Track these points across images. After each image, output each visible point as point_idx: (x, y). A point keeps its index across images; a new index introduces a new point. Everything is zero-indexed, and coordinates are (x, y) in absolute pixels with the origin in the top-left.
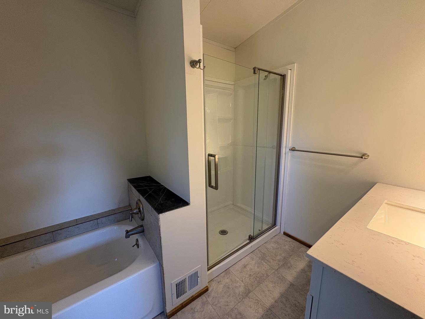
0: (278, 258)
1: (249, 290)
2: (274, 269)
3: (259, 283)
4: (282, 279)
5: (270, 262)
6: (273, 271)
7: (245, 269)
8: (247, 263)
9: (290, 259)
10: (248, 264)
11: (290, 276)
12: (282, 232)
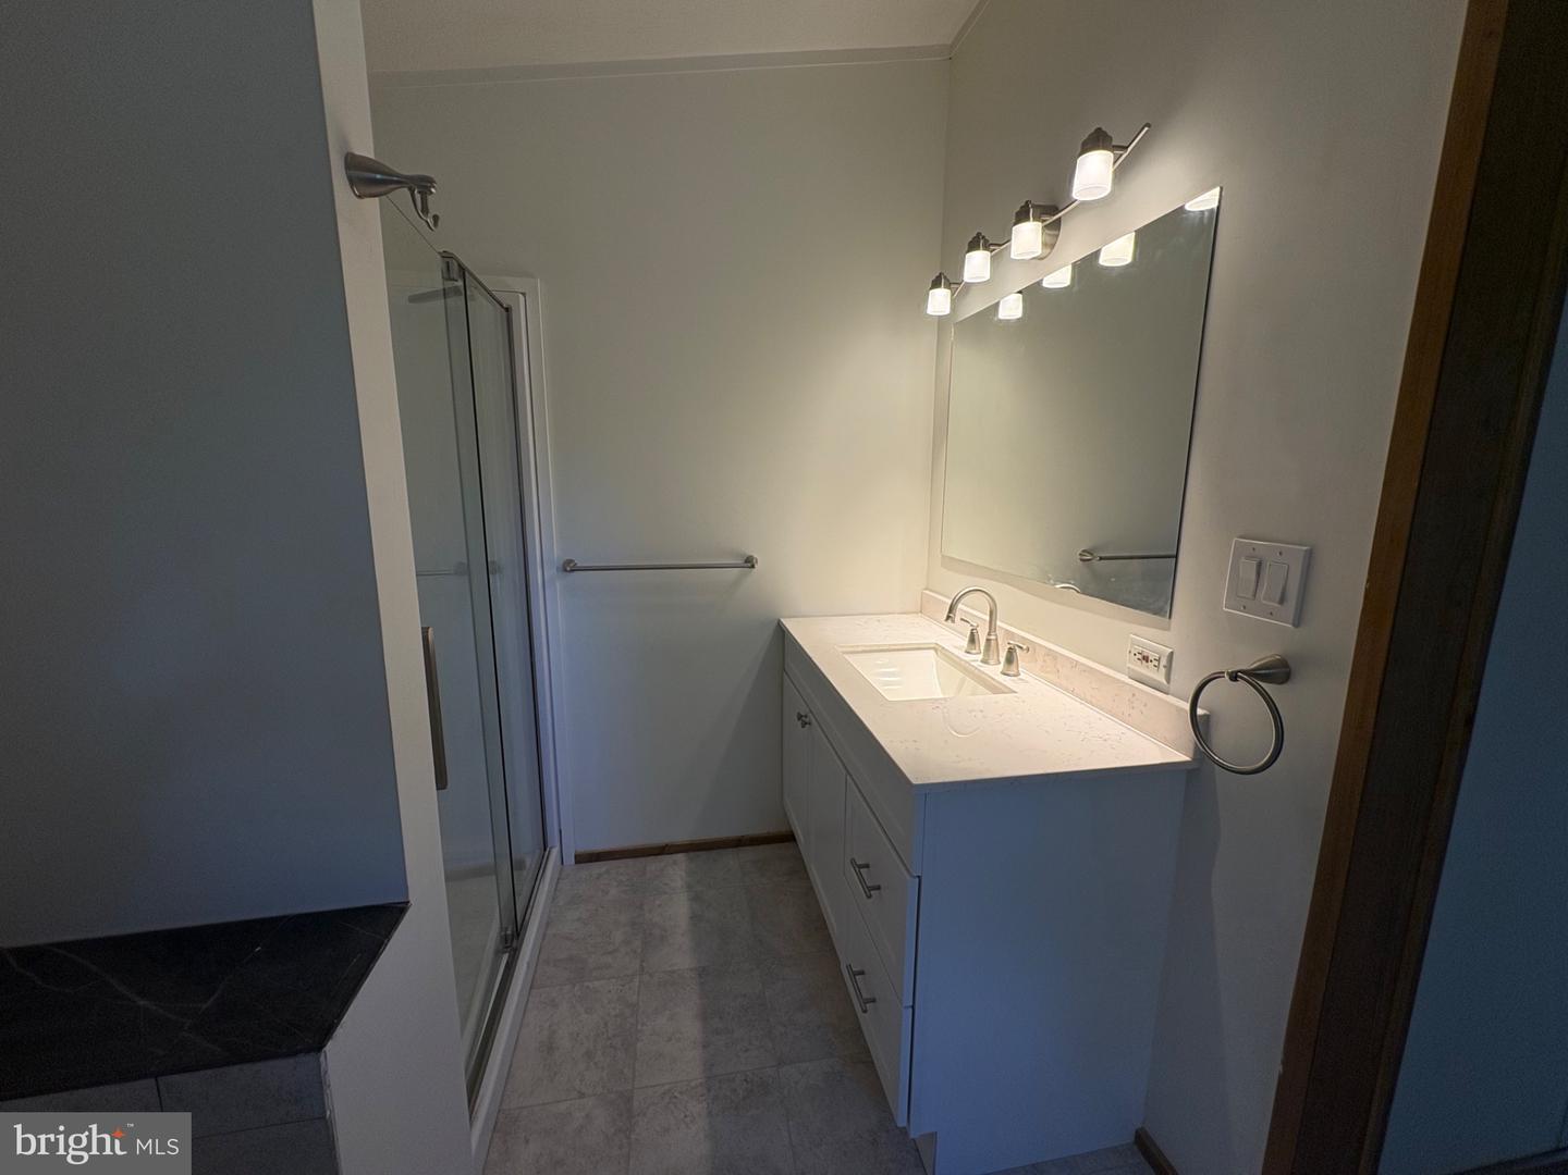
0: (618, 937)
1: (621, 1095)
2: (633, 976)
3: (630, 1047)
4: (672, 980)
5: (608, 967)
9: (647, 917)
10: (553, 1033)
12: (570, 860)
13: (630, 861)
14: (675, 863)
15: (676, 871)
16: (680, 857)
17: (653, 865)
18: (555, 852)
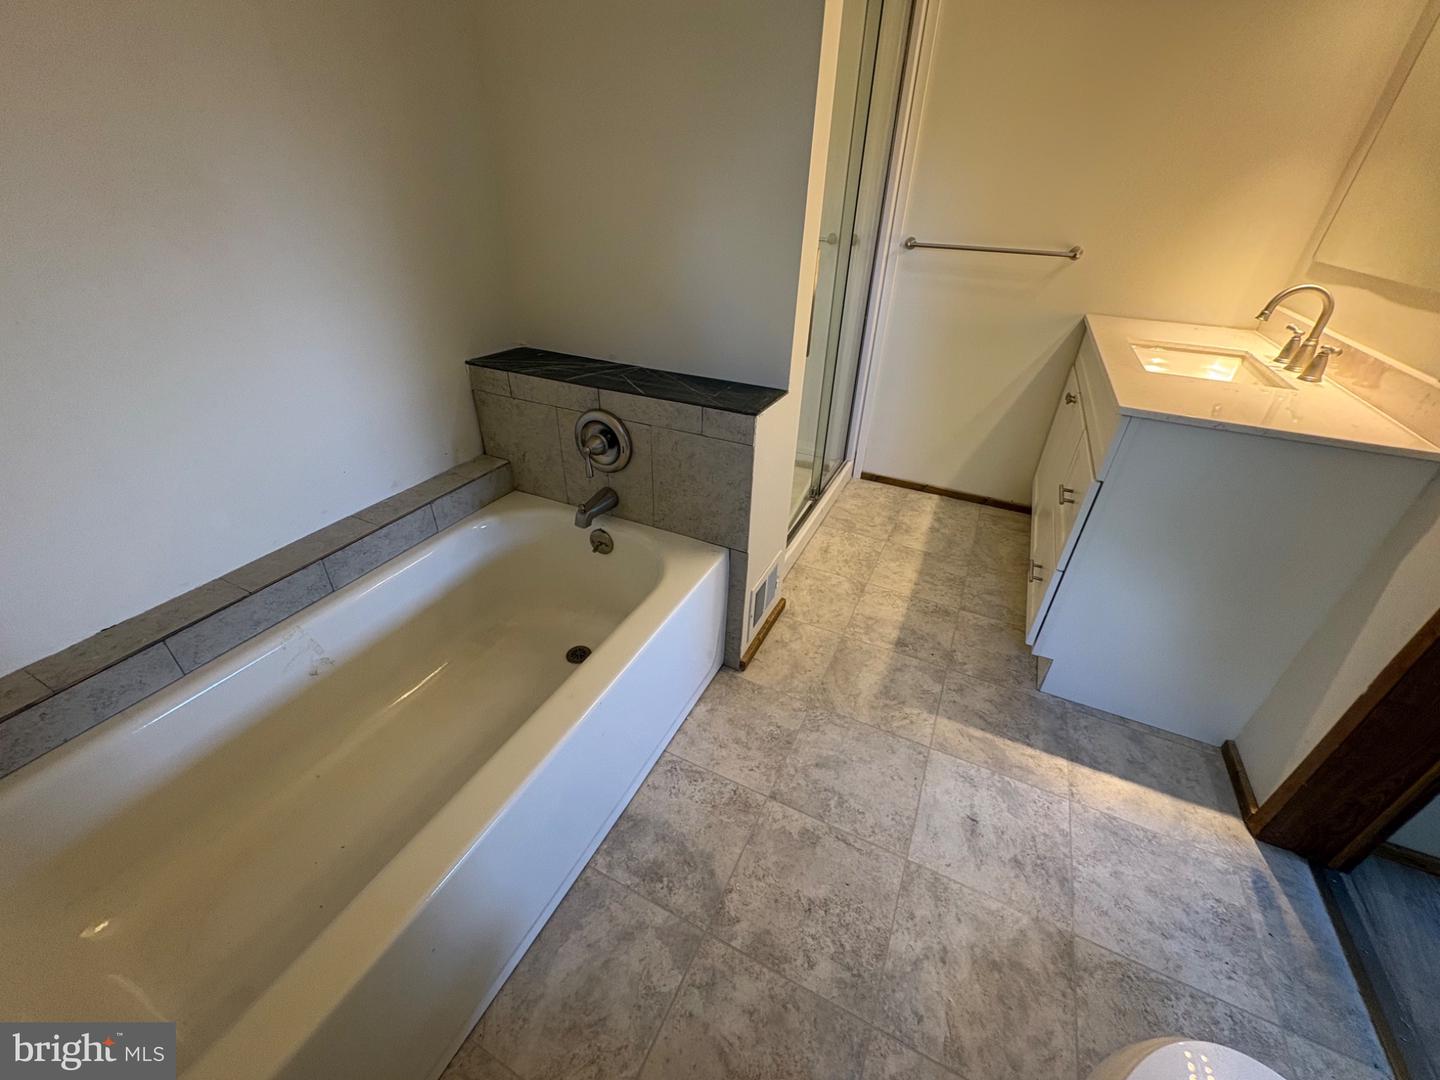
0: (878, 520)
1: (860, 583)
2: (882, 540)
3: (871, 566)
4: (907, 551)
5: (868, 531)
6: (883, 544)
7: (829, 556)
8: (825, 545)
9: (901, 518)
10: (829, 546)
11: (917, 542)
12: (858, 475)
13: (898, 489)
14: (930, 498)
15: (931, 502)
16: (936, 497)
17: (913, 495)
18: (850, 464)
